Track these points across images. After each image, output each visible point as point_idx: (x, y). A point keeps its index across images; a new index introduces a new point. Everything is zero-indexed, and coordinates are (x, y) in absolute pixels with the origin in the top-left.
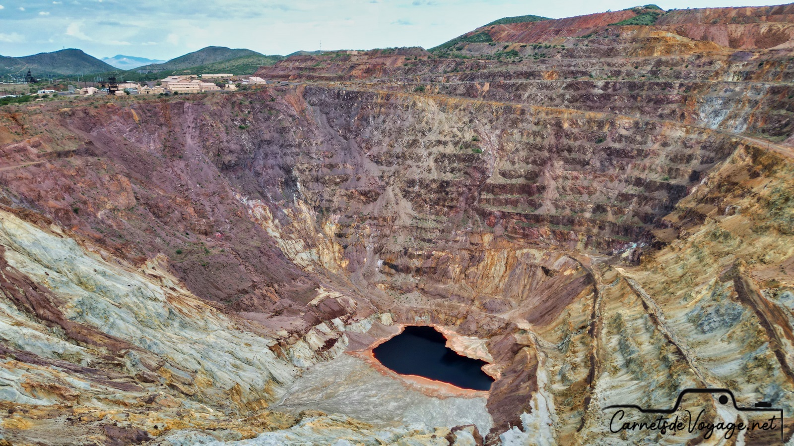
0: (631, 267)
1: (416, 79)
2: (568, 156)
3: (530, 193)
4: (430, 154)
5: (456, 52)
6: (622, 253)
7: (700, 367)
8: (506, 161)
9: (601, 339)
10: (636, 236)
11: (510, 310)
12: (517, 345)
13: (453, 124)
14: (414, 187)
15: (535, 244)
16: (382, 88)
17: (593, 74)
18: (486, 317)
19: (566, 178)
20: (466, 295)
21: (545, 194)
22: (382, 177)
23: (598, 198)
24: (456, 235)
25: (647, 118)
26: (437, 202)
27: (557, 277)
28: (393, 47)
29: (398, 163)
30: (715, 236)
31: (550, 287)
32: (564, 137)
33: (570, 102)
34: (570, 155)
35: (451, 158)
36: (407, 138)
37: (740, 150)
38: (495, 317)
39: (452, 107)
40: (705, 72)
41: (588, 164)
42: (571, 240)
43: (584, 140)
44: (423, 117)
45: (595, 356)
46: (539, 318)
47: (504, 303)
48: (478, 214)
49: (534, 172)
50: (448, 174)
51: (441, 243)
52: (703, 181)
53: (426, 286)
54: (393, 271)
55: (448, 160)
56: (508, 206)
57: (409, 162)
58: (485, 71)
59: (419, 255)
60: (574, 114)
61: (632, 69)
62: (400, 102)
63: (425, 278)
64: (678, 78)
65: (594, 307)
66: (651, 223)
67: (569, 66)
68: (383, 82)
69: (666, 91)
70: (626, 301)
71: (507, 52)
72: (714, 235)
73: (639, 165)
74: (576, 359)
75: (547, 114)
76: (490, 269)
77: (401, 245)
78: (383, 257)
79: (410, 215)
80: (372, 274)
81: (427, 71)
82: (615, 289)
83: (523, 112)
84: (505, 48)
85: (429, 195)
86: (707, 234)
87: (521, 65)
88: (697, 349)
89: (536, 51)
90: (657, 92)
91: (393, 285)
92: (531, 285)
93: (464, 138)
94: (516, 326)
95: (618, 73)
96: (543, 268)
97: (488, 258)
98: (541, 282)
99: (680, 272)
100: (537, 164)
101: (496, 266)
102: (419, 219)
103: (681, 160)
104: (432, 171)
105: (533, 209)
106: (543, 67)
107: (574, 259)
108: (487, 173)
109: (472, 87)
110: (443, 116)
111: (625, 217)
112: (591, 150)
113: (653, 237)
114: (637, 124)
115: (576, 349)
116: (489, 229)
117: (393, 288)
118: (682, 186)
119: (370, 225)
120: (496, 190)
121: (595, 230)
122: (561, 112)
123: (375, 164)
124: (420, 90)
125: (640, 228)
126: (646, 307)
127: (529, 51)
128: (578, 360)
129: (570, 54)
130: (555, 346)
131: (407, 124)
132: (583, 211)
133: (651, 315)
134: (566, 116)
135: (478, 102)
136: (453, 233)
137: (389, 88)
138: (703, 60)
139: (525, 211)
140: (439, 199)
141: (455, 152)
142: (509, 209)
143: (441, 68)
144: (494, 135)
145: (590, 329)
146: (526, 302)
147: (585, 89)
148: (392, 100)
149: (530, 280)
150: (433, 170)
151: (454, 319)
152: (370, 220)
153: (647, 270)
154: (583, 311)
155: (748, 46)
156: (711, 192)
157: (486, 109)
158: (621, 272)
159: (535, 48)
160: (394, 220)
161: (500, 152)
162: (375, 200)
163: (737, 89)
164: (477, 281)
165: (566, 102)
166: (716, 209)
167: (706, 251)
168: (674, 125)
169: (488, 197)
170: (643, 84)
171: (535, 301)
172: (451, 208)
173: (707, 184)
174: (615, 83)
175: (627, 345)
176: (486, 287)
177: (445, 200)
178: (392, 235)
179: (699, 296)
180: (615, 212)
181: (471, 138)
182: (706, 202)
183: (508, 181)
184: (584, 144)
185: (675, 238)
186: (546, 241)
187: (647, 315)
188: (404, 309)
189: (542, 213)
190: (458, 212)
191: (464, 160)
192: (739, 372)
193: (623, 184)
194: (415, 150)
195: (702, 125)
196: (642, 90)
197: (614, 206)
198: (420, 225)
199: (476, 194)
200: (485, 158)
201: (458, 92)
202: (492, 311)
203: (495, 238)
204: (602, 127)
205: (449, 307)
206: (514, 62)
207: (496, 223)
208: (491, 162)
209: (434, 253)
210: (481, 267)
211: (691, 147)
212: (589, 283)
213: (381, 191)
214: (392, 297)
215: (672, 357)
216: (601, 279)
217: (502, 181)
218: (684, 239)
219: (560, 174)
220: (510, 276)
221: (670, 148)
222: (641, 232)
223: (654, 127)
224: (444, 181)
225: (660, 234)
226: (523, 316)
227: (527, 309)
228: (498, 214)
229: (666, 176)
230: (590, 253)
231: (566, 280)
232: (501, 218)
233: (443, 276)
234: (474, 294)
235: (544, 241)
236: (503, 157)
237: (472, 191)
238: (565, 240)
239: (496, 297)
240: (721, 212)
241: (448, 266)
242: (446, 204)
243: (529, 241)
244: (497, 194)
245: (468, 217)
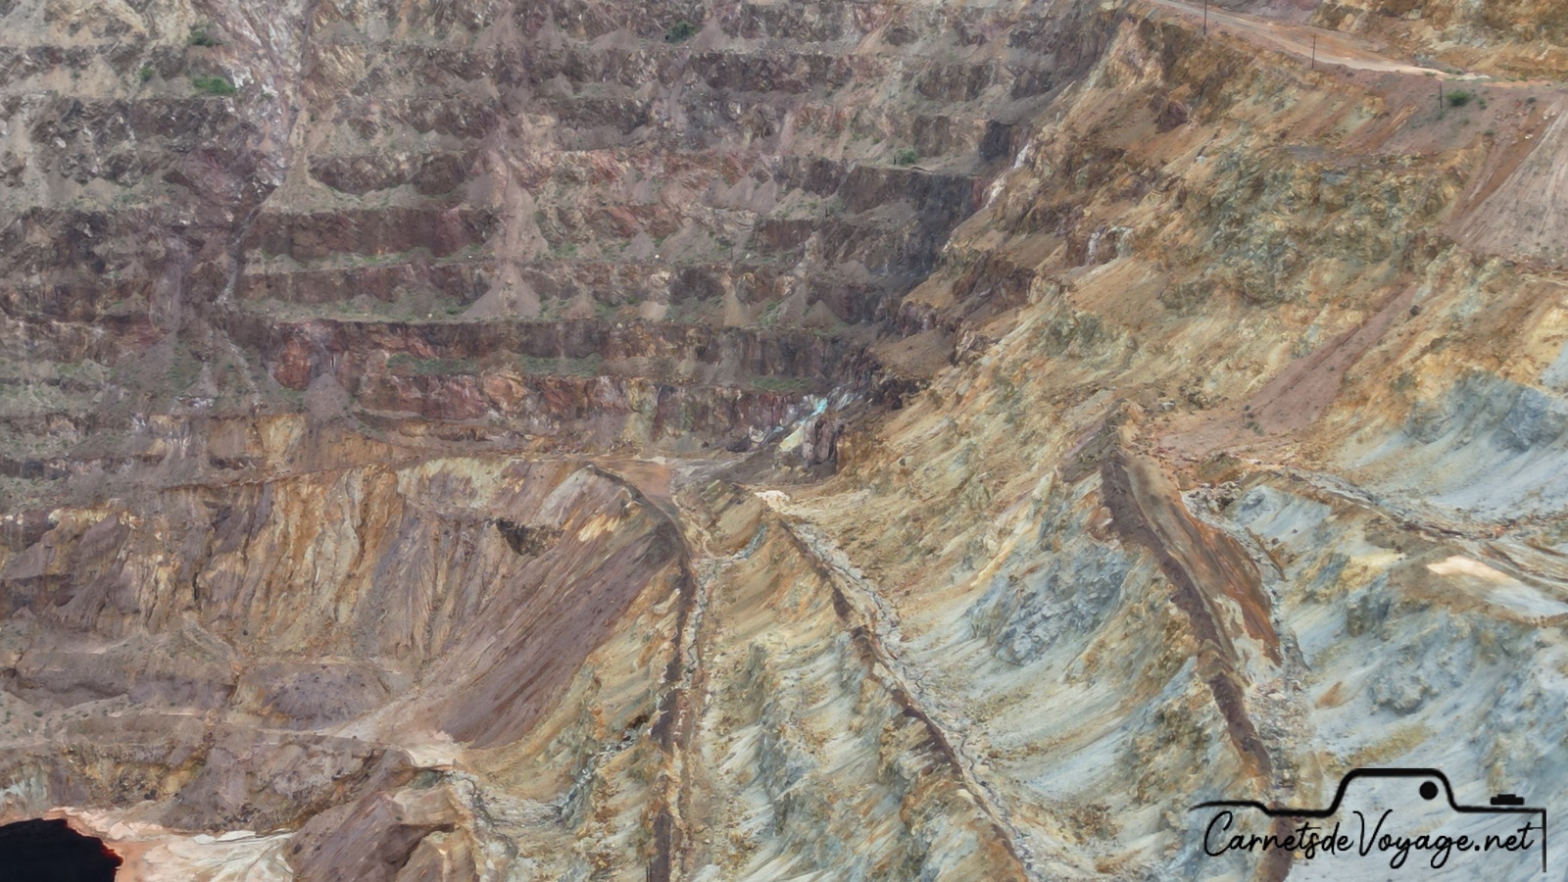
0: (809, 482)
2: (570, 93)
3: (440, 245)
4: (13, 106)
6: (779, 438)
8: (337, 121)
10: (824, 372)
11: (383, 702)
15: (469, 442)
18: (285, 743)
19: (568, 178)
20: (200, 671)
21: (496, 242)
23: (689, 245)
24: (151, 433)
27: (555, 548)
30: (1057, 338)
31: (530, 592)
34: (575, 89)
35: (106, 118)
37: (1125, 41)
38: (320, 740)
41: (644, 120)
42: (603, 409)
43: (626, 32)
47: (355, 681)
48: (238, 342)
49: (448, 159)
50: (98, 185)
51: (87, 473)
52: (1021, 157)
53: (28, 657)
55: (94, 127)
56: (357, 300)
63: (21, 625)
66: (870, 319)
72: (1056, 334)
73: (820, 114)
76: (298, 556)
86: (1036, 334)
92: (461, 595)
93: (155, 33)
94: (404, 760)
96: (502, 525)
97: (287, 512)
98: (497, 581)
100: (456, 131)
101: (319, 541)
103: (952, 86)
104: (26, 179)
105: (454, 304)
107: (613, 479)
108: (262, 171)
111: (784, 307)
112: (653, 68)
113: (877, 367)
116: (284, 395)
118: (959, 180)
120: (301, 238)
121: (685, 366)
125: (834, 341)
132: (637, 297)
136: (137, 426)
139: (422, 314)
140: (65, 291)
141: (119, 94)
142: (362, 312)
144: (279, 20)
146: (442, 664)
149: (457, 578)
150: (32, 171)
151: (153, 773)
153: (857, 484)
156: (1044, 190)
158: (775, 506)
161: (310, 88)
164: (247, 607)
166: (1062, 248)
169: (273, 270)
171: (479, 653)
172: (120, 323)
173: (1033, 165)
176: (285, 626)
177: (92, 295)
179: (1008, 545)
180: (750, 292)
181: (186, 34)
182: (1033, 229)
183: (352, 202)
184: (624, 46)
185: (943, 364)
186: (512, 421)
189: (488, 318)
190: (153, 340)
191: (163, 126)
193: (773, 188)
197: (745, 269)
199: (224, 260)
200: (250, 113)
202: (312, 717)
203: (313, 432)
205: (130, 728)
207: (316, 372)
208: (278, 127)
209: (54, 515)
210: (259, 552)
211: (982, 40)
212: (665, 558)
216: (707, 536)
217: (327, 201)
218: (969, 363)
219: (547, 163)
220: (380, 572)
222: (838, 357)
224: (80, 217)
225: (898, 355)
226: (431, 719)
227: (448, 690)
228: (315, 332)
229: (908, 149)
230: (669, 452)
231: (586, 560)
232: (332, 350)
233: (102, 606)
234: (235, 662)
235: (503, 425)
236: (325, 105)
237: (207, 250)
238: (580, 411)
239: (326, 661)
240: (1077, 255)
241: (122, 563)
242: (99, 308)
243: (447, 431)
244: (310, 256)
245: (198, 356)
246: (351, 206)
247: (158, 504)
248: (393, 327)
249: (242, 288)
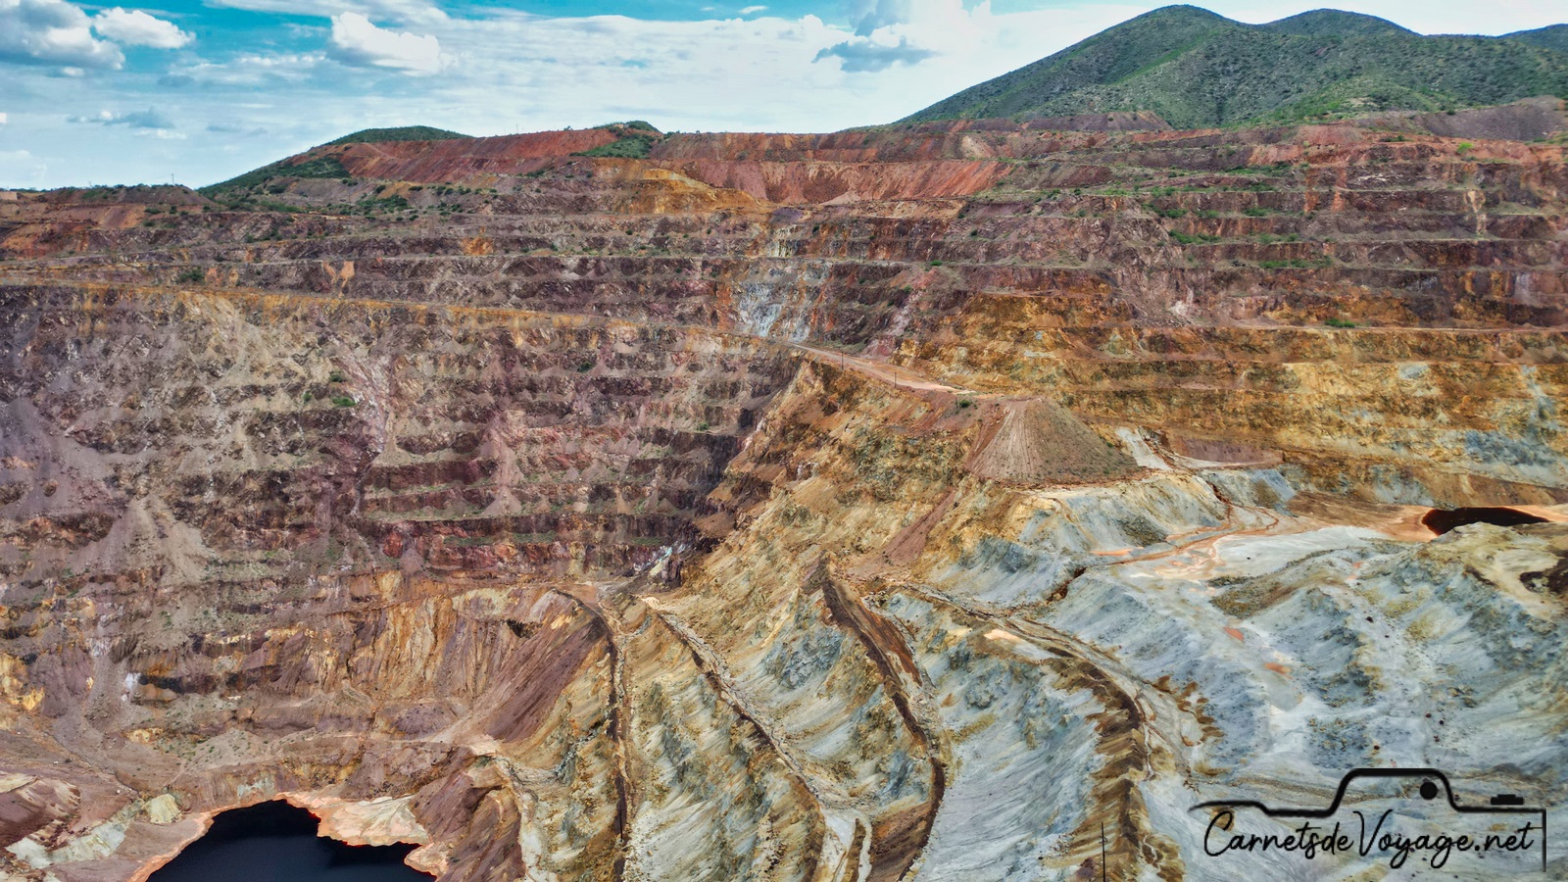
0: (667, 591)
1: (180, 256)
2: (531, 399)
3: (467, 479)
4: (234, 417)
5: (269, 197)
6: (648, 569)
7: (792, 751)
8: (410, 418)
9: (631, 740)
10: (670, 534)
11: (454, 721)
12: (474, 790)
13: (283, 349)
14: (201, 493)
15: (489, 579)
16: (93, 276)
17: (557, 243)
18: (404, 747)
19: (532, 442)
20: (354, 712)
21: (497, 476)
22: (115, 479)
23: (596, 473)
24: (319, 586)
25: (660, 323)
26: (265, 520)
27: (538, 635)
28: (111, 184)
29: (155, 443)
30: (787, 517)
31: (528, 657)
32: (518, 364)
33: (523, 297)
34: (534, 397)
35: (287, 422)
36: (170, 387)
37: (805, 371)
38: (422, 745)
39: (274, 313)
40: (738, 241)
41: (569, 411)
42: (557, 559)
43: (558, 368)
44: (208, 338)
45: (624, 774)
46: (512, 726)
47: (438, 711)
48: (363, 534)
49: (470, 435)
50: (284, 456)
51: (284, 610)
52: (760, 426)
53: (258, 711)
54: (169, 694)
55: (280, 426)
56: (425, 509)
57: (184, 438)
58: (341, 237)
59: (233, 645)
60: (532, 319)
61: (623, 234)
62: (142, 306)
63: (252, 694)
64: (698, 251)
65: (612, 681)
66: (691, 507)
67: (511, 228)
68: (95, 262)
69: (683, 274)
70: (666, 656)
71: (383, 200)
72: (787, 515)
73: (658, 406)
74: (591, 790)
75: (480, 321)
76: (402, 646)
77: (184, 631)
78: (140, 666)
79: (199, 559)
80: (114, 710)
81: (205, 237)
82: (646, 639)
83: (431, 319)
84: (379, 190)
85: (242, 507)
86: (777, 514)
87: (416, 226)
88: (785, 720)
89: (443, 199)
90: (669, 277)
91: (174, 726)
92: (490, 661)
93: (310, 376)
94: (469, 752)
95: (600, 243)
96: (510, 622)
97: (394, 623)
98: (509, 652)
99: (744, 587)
100: (473, 420)
101: (413, 637)
102: (225, 564)
103: (722, 392)
104: (244, 454)
105: (476, 509)
106: (460, 230)
107: (567, 595)
108: (371, 445)
109: (315, 270)
110: (255, 333)
111: (647, 502)
112: (572, 385)
113: (697, 532)
114: (644, 333)
115: (589, 770)
116: (389, 561)
117: (171, 733)
118: (730, 438)
119: (95, 595)
120: (396, 479)
121: (599, 534)
122: (506, 317)
123: (92, 452)
124: (194, 278)
125: (673, 518)
126: (699, 661)
127: (428, 198)
128: (595, 791)
129: (509, 206)
130: (550, 775)
131: (169, 355)
132: (571, 500)
133: (709, 675)
134: (516, 323)
135: (334, 301)
136: (310, 582)
137: (110, 276)
138: (733, 221)
139: (461, 515)
140: (268, 513)
141: (293, 409)
142: (427, 515)
143: (239, 232)
144: (377, 367)
145: (610, 726)
146: (483, 698)
147: (546, 272)
148: (123, 302)
149: (488, 652)
150: (247, 451)
151: (332, 769)
152: (93, 586)
153: (693, 592)
154: (595, 692)
155: (794, 199)
156: (772, 443)
157: (352, 315)
158: (651, 605)
159: (439, 193)
160: (157, 575)
161: (395, 401)
162: (103, 535)
163: (788, 270)
164: (376, 675)
165: (514, 297)
166: (784, 471)
167: (778, 545)
168: (703, 333)
169: (380, 496)
170: (644, 264)
171: (502, 692)
172: (298, 528)
173: (765, 431)
174: (598, 261)
175: (675, 741)
176: (398, 684)
177: (283, 514)
178: (157, 610)
179: (778, 625)
180: (629, 496)
181: (328, 376)
182: (768, 461)
183: (420, 459)
184: (557, 375)
185: (730, 529)
186: (510, 568)
187: (702, 677)
188: (208, 776)
189: (495, 515)
190: (317, 536)
191: (317, 424)
192: (849, 744)
193: (637, 443)
194: (197, 412)
195: (746, 331)
196: (645, 273)
197: (626, 484)
198: (228, 577)
199: (353, 492)
200: (364, 415)
201: (285, 281)
202: (416, 732)
203: (406, 580)
204: (587, 341)
205: (318, 745)
206: (399, 219)
207: (406, 548)
208: (378, 422)
209: (268, 633)
210: (381, 645)
211: (735, 370)
212: (599, 636)
213: (117, 512)
214: (173, 755)
215: (749, 744)
216: (619, 623)
217: (407, 459)
218: (744, 529)
219: (521, 434)
220: (447, 651)
221: (703, 373)
222: (676, 526)
223: (672, 340)
224: (274, 474)
225: (707, 525)
226: (480, 728)
227: (487, 712)
228: (404, 527)
229: (703, 423)
230: (594, 579)
231: (556, 639)
232: (413, 536)
233: (298, 680)
234: (371, 706)
235: (506, 570)
236: (403, 410)
237: (344, 487)
238: (545, 560)
239: (421, 701)
240: (792, 475)
241: (307, 656)
242: (287, 521)
243: (476, 574)
244: (399, 488)
245: (341, 543)
246: (420, 461)
247: (325, 623)
248: (445, 523)
249: (363, 506)
